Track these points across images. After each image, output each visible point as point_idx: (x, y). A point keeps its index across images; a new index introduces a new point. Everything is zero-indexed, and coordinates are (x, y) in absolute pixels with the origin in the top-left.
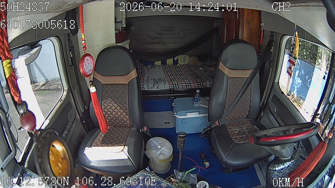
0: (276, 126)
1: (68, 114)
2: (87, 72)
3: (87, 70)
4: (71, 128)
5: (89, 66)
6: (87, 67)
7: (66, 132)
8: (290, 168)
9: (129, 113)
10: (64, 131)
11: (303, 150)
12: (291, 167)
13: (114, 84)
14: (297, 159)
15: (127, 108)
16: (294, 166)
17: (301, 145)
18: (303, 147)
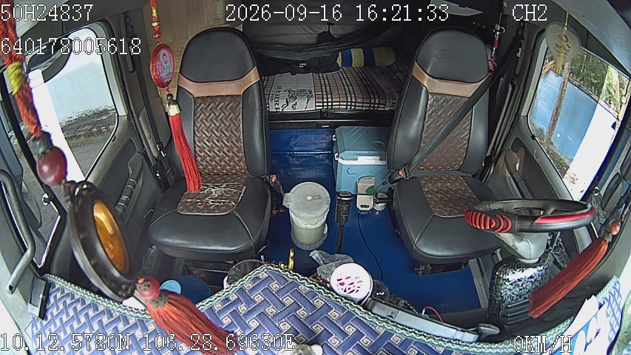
0: (515, 198)
1: (129, 164)
2: (164, 77)
3: (164, 74)
4: (134, 189)
5: (167, 66)
6: (164, 69)
7: (124, 198)
8: (535, 280)
9: (244, 148)
10: (121, 196)
11: (562, 252)
12: (537, 278)
13: (217, 96)
14: (549, 265)
15: (241, 139)
16: (542, 279)
17: (558, 241)
18: (563, 247)
